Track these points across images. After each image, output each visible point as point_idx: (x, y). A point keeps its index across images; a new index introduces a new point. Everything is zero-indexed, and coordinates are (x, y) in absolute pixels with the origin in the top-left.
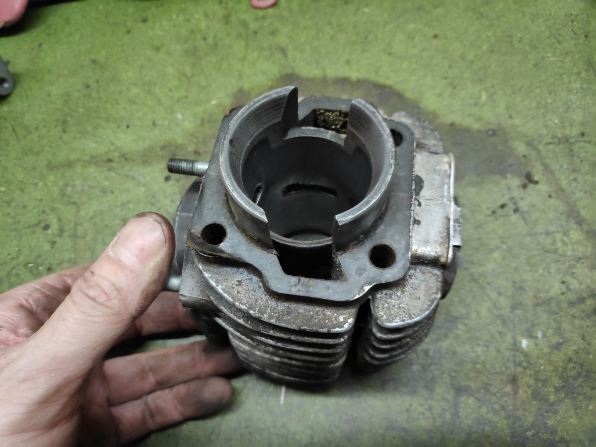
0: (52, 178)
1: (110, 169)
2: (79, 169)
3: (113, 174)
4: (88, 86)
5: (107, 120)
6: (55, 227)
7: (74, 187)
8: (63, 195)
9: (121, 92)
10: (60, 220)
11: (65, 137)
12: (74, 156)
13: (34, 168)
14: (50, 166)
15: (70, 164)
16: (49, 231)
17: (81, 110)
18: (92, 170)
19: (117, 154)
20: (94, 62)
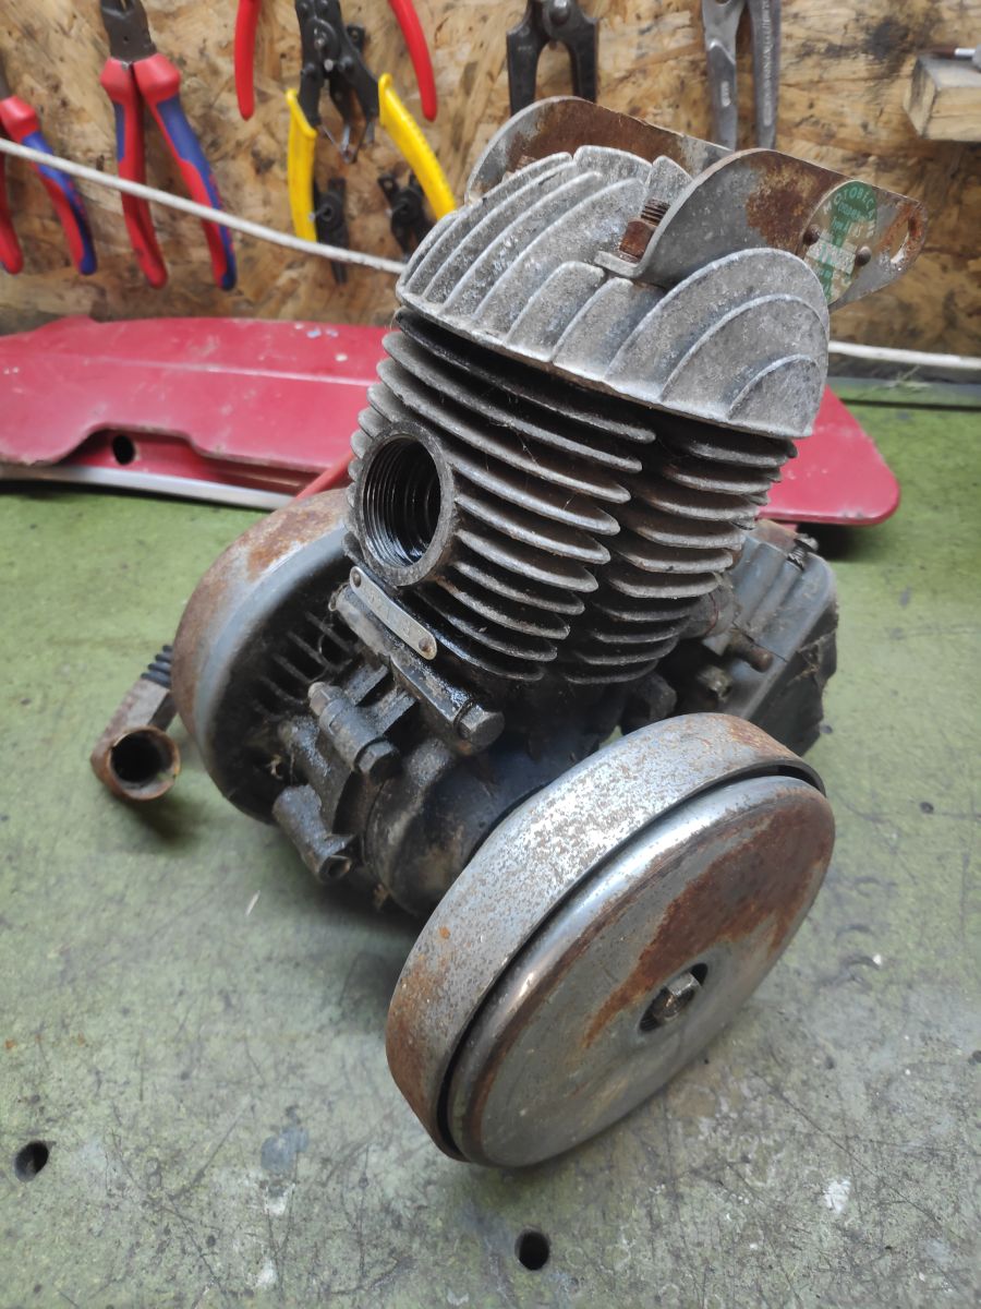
0: (49, 652)
1: (125, 655)
2: (86, 649)
4: (125, 567)
5: (138, 604)
6: (37, 702)
7: (74, 666)
8: (57, 672)
9: (163, 579)
10: (46, 696)
11: (80, 615)
12: (83, 635)
13: (31, 640)
14: (51, 641)
15: (77, 643)
16: (29, 707)
17: (109, 589)
18: (102, 652)
19: (138, 641)
20: (141, 543)
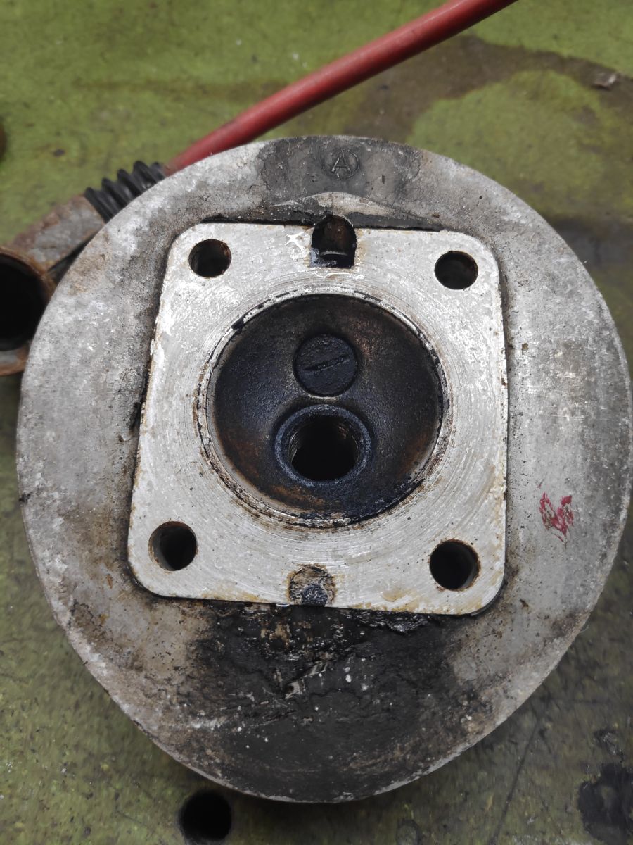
0: (78, 97)
1: (177, 100)
2: (125, 92)
3: (181, 106)
5: (180, 45)
6: (74, 151)
7: (114, 112)
8: (94, 119)
9: (205, 19)
10: (83, 147)
13: (51, 83)
15: (112, 86)
16: (63, 158)
18: (147, 96)
